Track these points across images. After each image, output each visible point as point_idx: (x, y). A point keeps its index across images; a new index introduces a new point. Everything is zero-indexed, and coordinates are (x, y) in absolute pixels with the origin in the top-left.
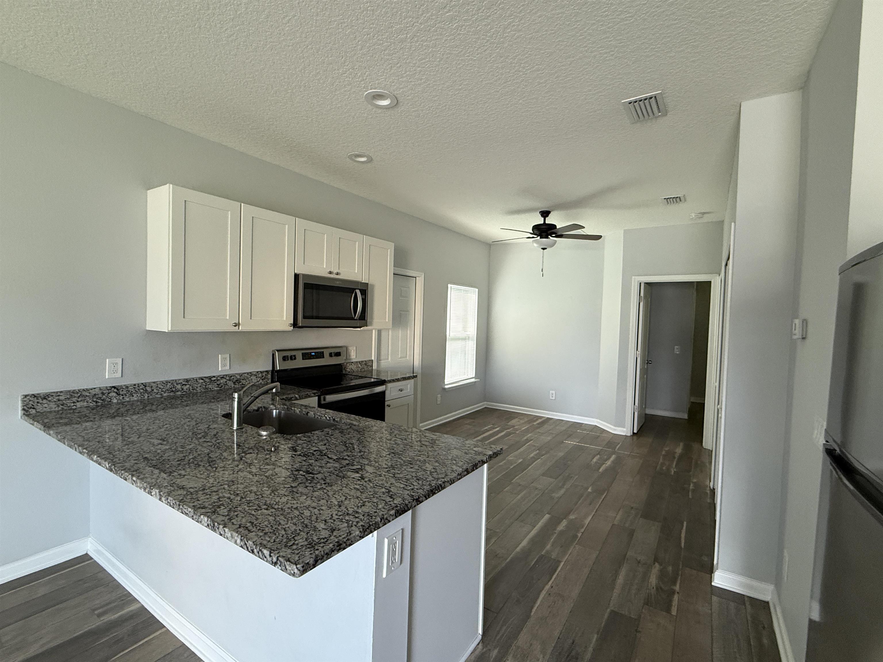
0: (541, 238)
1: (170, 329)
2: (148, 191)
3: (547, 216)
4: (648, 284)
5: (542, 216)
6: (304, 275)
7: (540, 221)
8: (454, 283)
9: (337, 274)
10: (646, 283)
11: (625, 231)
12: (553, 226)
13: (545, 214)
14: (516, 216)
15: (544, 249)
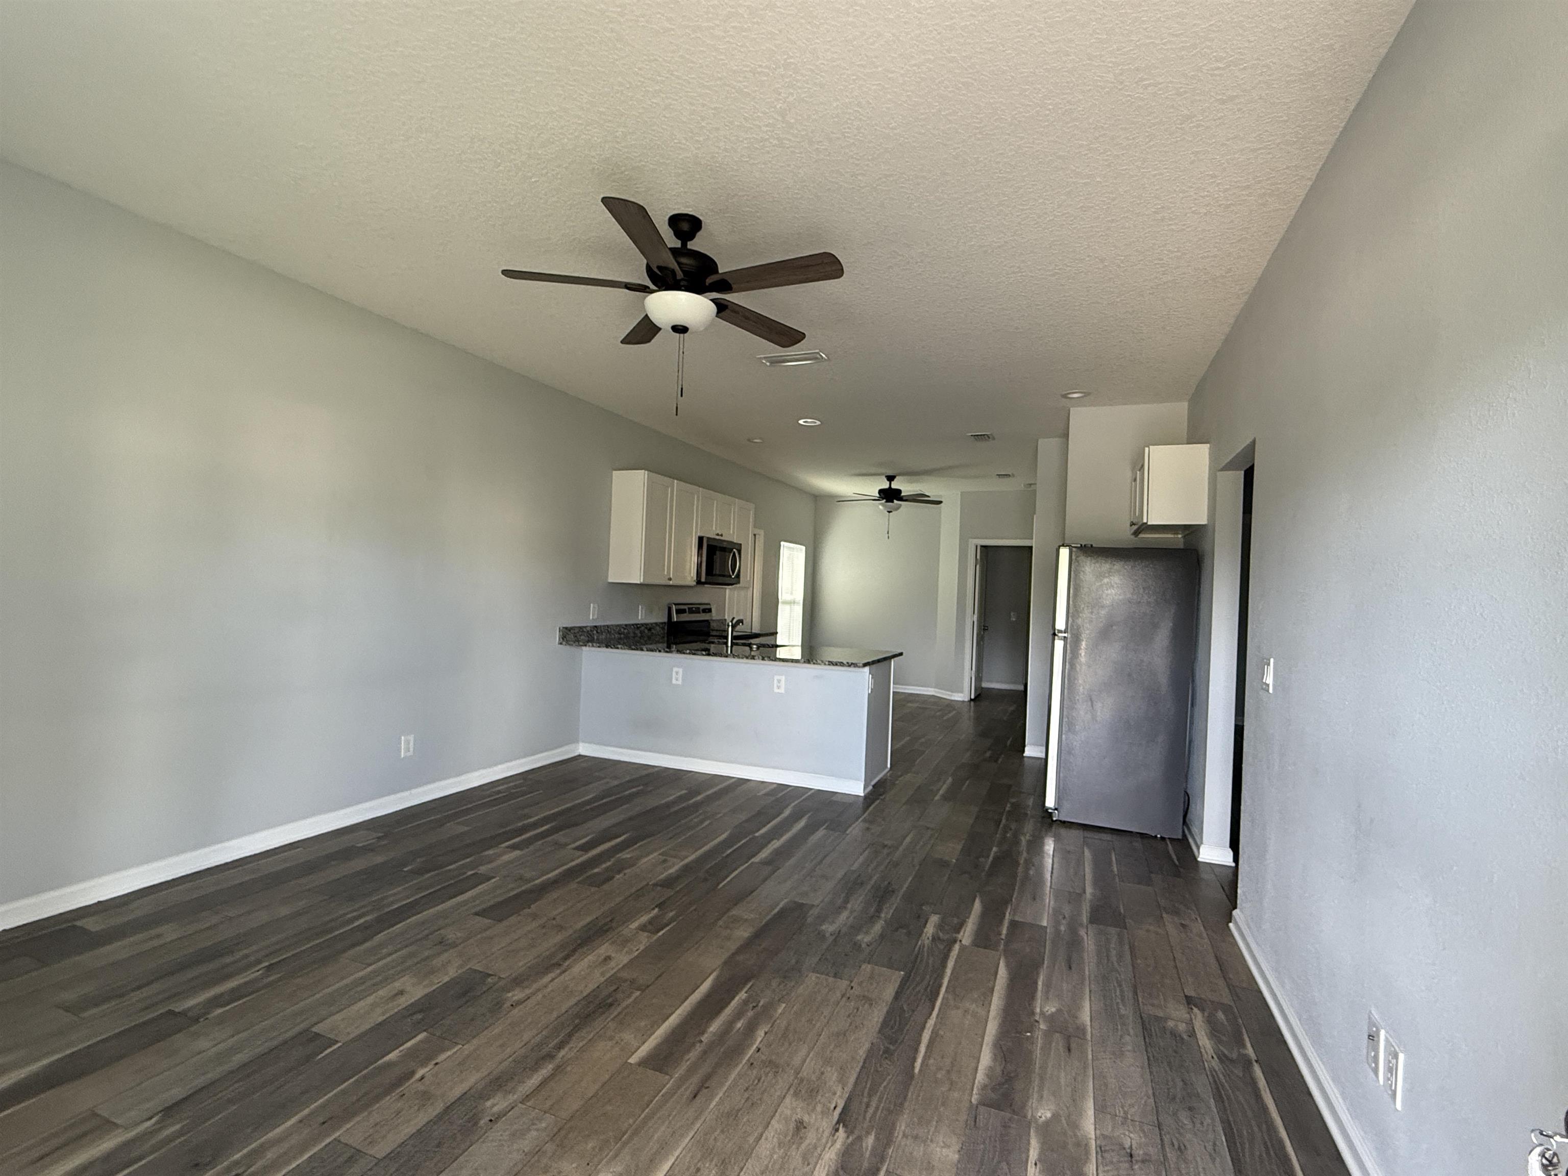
0: (886, 502)
1: (642, 581)
2: (614, 472)
3: (893, 480)
4: (984, 547)
5: (888, 480)
6: (708, 539)
7: (885, 485)
8: (785, 541)
9: (722, 535)
10: (982, 546)
11: (962, 493)
12: (899, 491)
13: (891, 478)
14: (860, 477)
15: (889, 512)
